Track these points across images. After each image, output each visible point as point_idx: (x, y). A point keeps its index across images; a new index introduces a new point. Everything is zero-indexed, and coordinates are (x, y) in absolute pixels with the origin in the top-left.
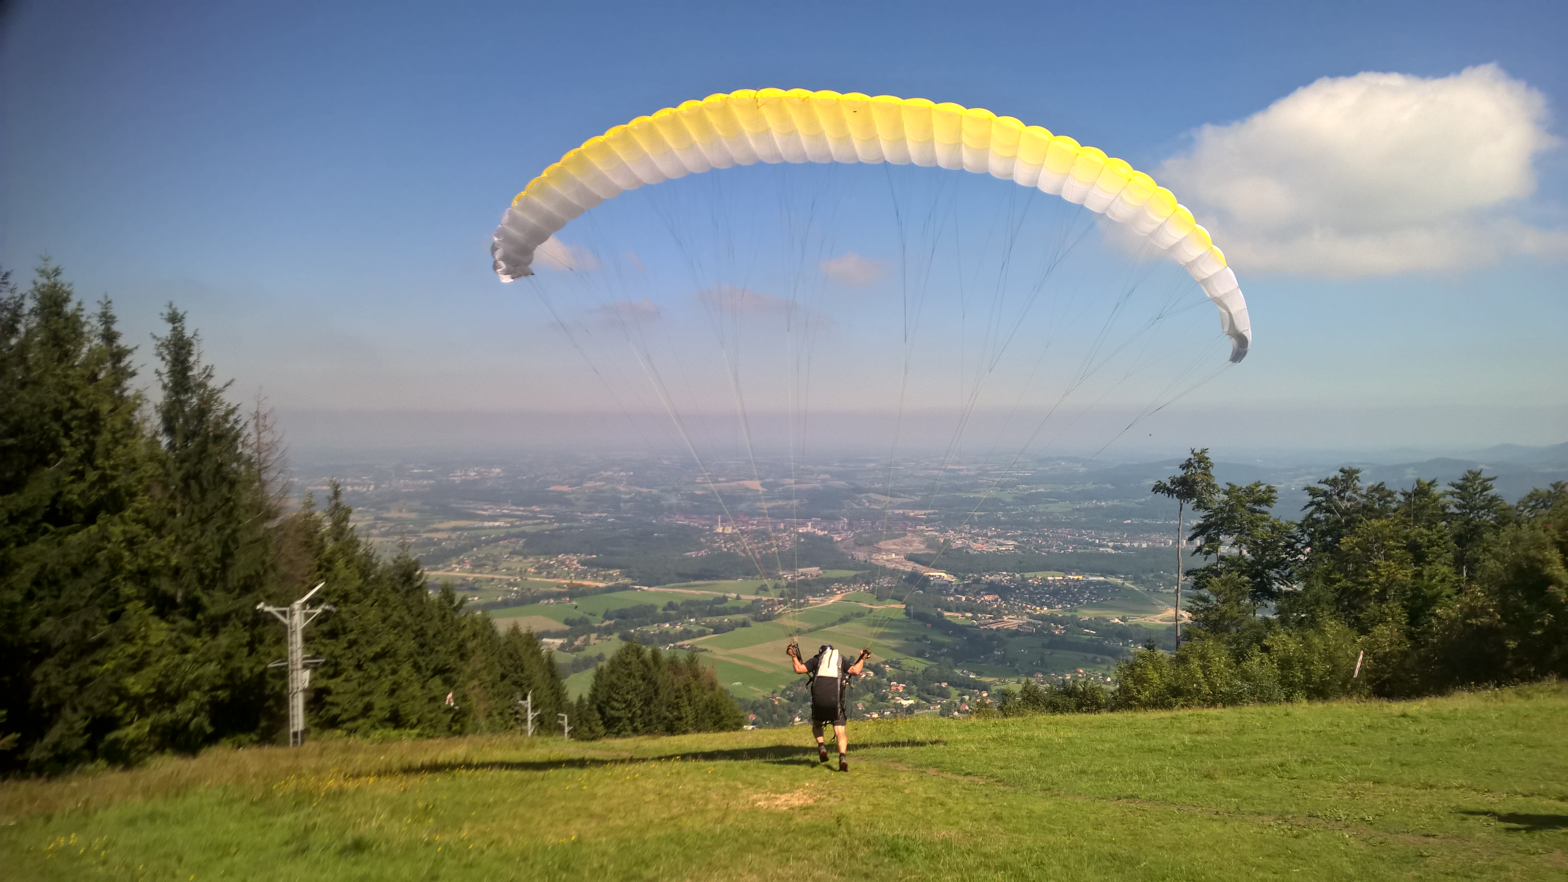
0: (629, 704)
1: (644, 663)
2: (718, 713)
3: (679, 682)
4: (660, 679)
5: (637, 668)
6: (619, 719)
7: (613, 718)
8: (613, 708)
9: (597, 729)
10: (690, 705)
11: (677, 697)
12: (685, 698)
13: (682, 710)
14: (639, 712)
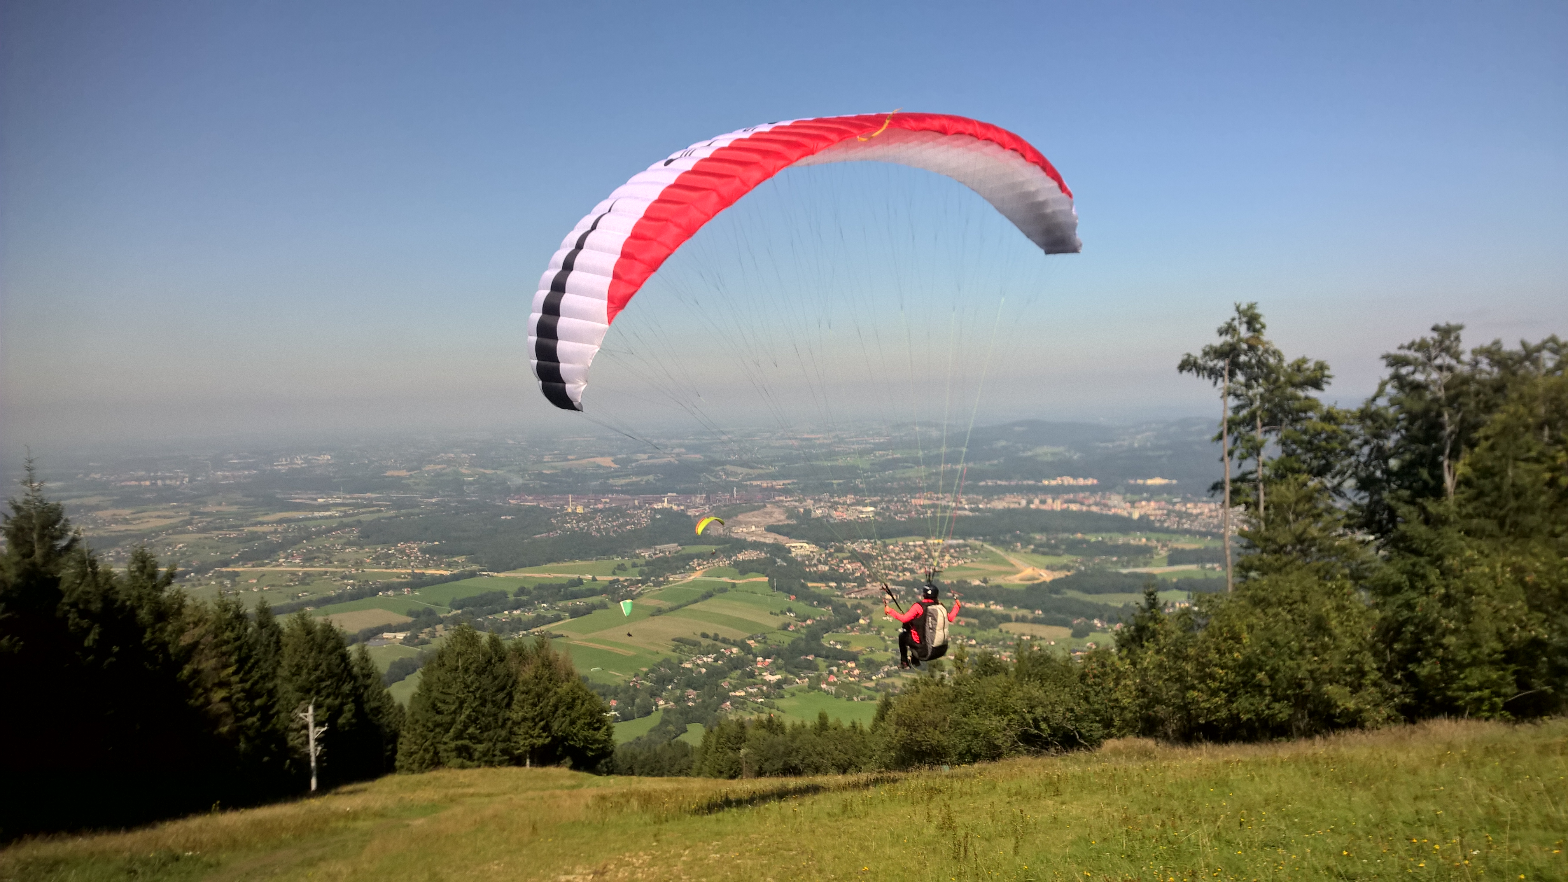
1: (482, 652)
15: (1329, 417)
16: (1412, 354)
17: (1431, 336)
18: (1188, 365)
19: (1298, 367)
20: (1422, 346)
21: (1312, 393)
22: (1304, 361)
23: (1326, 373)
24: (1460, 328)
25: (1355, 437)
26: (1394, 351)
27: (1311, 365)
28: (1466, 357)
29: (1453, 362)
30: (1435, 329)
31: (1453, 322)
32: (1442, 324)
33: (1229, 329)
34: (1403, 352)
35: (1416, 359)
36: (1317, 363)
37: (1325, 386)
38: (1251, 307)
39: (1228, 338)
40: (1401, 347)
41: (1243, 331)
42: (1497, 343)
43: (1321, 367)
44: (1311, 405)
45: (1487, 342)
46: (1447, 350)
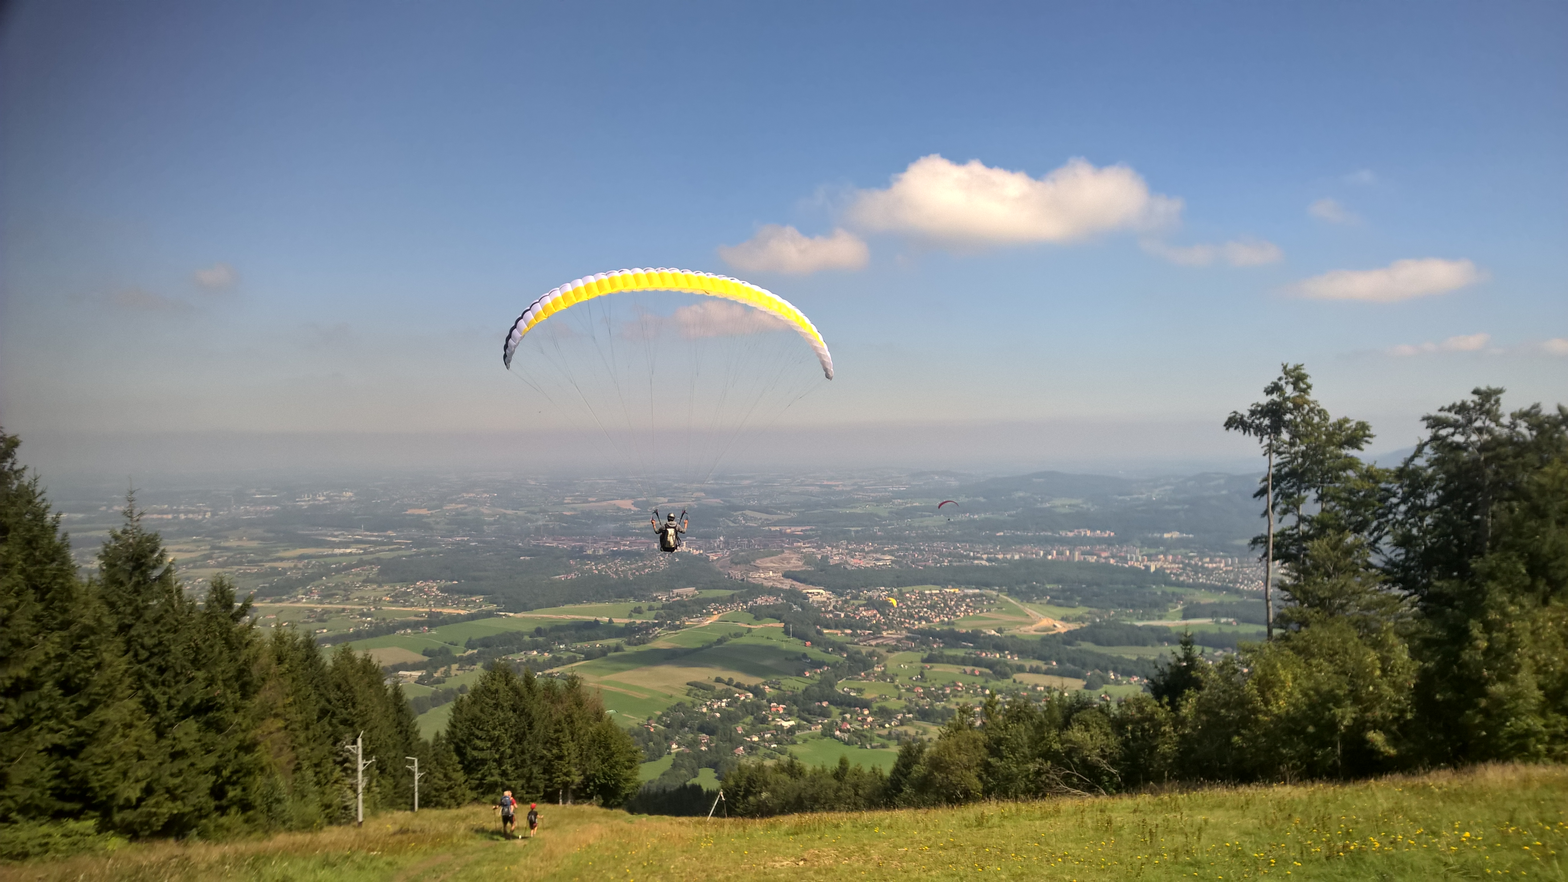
0: (496, 743)
1: (516, 690)
2: (607, 748)
3: (559, 712)
4: (535, 709)
5: (506, 697)
6: (483, 762)
7: (475, 759)
8: (475, 748)
9: (455, 775)
10: (573, 741)
11: (556, 731)
12: (567, 731)
13: (564, 747)
14: (509, 751)
15: (1370, 475)
16: (1452, 416)
17: (1471, 399)
18: (1234, 422)
19: (1340, 425)
20: (1462, 408)
21: (1353, 452)
22: (1346, 420)
23: (1367, 432)
24: (1500, 391)
25: (1394, 495)
26: (1434, 413)
27: (1353, 424)
28: (1506, 420)
29: (1493, 425)
30: (1476, 392)
31: (1494, 386)
32: (1483, 388)
33: (1275, 388)
34: (1443, 414)
35: (1457, 421)
36: (1358, 423)
37: (1364, 446)
38: (1297, 368)
39: (1275, 397)
40: (1441, 410)
41: (1289, 391)
42: (1536, 406)
43: (1363, 427)
44: (1352, 464)
45: (1526, 407)
46: (1488, 413)
